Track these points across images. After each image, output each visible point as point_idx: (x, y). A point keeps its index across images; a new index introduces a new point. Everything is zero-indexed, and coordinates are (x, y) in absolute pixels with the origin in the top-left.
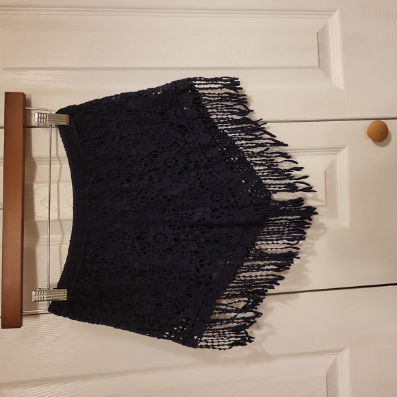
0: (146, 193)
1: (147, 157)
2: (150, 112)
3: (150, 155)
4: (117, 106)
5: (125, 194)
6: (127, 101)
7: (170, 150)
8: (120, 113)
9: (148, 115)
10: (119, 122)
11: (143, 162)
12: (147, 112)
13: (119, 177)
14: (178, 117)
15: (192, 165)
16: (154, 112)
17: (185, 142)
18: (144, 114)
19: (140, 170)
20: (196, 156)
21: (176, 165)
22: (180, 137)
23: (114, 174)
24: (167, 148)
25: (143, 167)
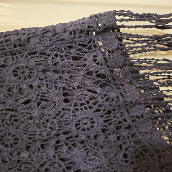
0: (51, 165)
1: (55, 118)
2: (61, 56)
3: (58, 115)
4: (15, 46)
5: (23, 166)
6: (29, 39)
7: (86, 108)
8: (18, 55)
9: (57, 59)
10: (18, 68)
11: (49, 124)
12: (56, 55)
13: (16, 143)
14: (98, 64)
15: (112, 127)
16: (66, 56)
17: (105, 98)
18: (53, 58)
19: (44, 134)
20: (118, 115)
21: (92, 127)
22: (98, 90)
23: (9, 140)
24: (82, 105)
25: (49, 130)
